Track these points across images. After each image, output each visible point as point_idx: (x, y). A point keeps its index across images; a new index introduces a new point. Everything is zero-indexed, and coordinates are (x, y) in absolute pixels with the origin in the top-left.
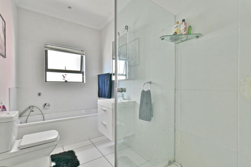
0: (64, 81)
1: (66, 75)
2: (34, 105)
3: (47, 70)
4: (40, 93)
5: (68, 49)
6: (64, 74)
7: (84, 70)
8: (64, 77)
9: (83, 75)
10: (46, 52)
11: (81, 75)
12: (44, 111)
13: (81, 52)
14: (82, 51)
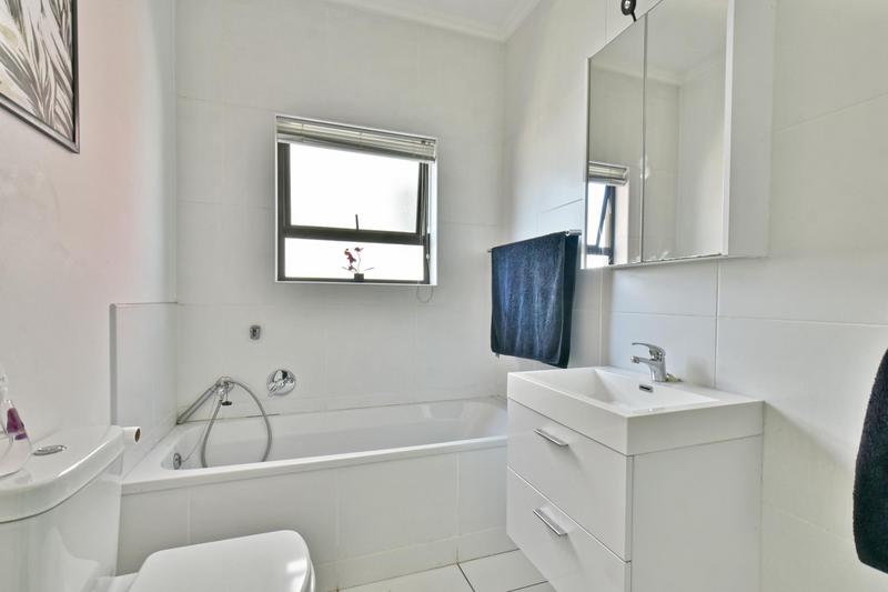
0: (351, 275)
1: (358, 250)
2: (235, 380)
3: (288, 230)
4: (258, 328)
5: (367, 138)
6: (351, 245)
7: (433, 229)
8: (352, 259)
9: (427, 251)
10: (284, 151)
11: (419, 249)
12: (272, 404)
13: (419, 149)
14: (423, 142)
